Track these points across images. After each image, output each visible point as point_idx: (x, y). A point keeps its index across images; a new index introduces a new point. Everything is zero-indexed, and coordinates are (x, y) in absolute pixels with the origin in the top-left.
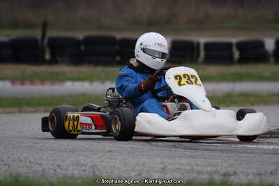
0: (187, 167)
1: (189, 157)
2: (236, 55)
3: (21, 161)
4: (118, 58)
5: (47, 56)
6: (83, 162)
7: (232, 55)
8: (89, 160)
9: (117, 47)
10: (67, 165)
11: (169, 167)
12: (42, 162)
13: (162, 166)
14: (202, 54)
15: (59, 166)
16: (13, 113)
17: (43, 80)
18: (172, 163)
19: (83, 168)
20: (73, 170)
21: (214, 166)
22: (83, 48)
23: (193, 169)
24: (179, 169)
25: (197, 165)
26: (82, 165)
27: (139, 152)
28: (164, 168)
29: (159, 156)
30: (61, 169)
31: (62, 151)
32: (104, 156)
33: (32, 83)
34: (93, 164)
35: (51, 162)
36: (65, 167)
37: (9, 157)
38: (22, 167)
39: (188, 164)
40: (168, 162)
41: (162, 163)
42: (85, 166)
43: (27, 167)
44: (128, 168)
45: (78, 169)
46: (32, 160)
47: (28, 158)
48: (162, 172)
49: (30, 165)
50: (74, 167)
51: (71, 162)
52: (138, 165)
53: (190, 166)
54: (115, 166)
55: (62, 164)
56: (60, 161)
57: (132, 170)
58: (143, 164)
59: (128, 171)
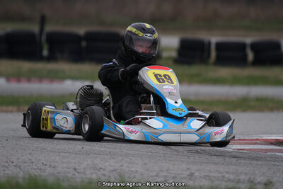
0: (216, 175)
1: (217, 164)
2: (251, 56)
3: (32, 163)
5: (45, 53)
6: (100, 165)
7: (245, 57)
8: (107, 163)
10: (84, 169)
11: (196, 174)
12: (56, 164)
13: (188, 173)
14: (213, 54)
15: (75, 169)
16: (12, 112)
17: (41, 77)
18: (198, 170)
19: (102, 172)
20: (92, 173)
21: (246, 174)
22: (84, 44)
23: (223, 176)
24: (207, 176)
25: (227, 172)
26: (101, 168)
27: (160, 156)
28: (192, 175)
29: (183, 161)
30: (78, 173)
31: (75, 154)
32: (123, 160)
33: (29, 80)
34: (111, 168)
35: (65, 165)
36: (82, 171)
37: (19, 158)
38: (35, 169)
39: (217, 171)
40: (194, 168)
41: (188, 169)
42: (104, 170)
43: (41, 169)
44: (151, 174)
45: (96, 173)
46: (44, 163)
47: (40, 160)
48: (190, 179)
49: (43, 168)
50: (92, 171)
51: (88, 165)
52: (162, 171)
53: (220, 173)
54: (137, 171)
55: (78, 168)
56: (75, 163)
57: (156, 176)
58: (167, 170)
59: (152, 177)
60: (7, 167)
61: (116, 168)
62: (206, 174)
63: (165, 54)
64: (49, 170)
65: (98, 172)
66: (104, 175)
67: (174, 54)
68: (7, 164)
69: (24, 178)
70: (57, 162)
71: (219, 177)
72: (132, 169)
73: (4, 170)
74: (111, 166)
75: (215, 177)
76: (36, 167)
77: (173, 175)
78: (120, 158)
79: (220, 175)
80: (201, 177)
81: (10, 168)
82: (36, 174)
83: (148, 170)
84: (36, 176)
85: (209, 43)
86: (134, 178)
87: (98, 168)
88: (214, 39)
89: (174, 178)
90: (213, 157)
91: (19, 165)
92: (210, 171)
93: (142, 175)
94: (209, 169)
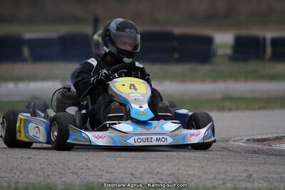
0: (275, 176)
1: (275, 164)
3: (90, 169)
4: (176, 55)
6: (157, 170)
8: (165, 167)
9: (176, 44)
10: (141, 174)
11: (255, 175)
12: (113, 170)
13: (246, 175)
14: (269, 50)
15: (132, 174)
19: (159, 176)
20: (149, 178)
24: (266, 177)
26: (158, 173)
27: (217, 158)
28: (250, 176)
29: (241, 163)
30: (135, 178)
32: (180, 163)
34: (169, 173)
35: (122, 170)
36: (140, 175)
37: (75, 165)
38: (92, 175)
39: (276, 171)
40: (252, 169)
41: (246, 170)
42: (161, 174)
43: (98, 175)
44: (209, 176)
45: (153, 178)
46: (101, 168)
47: (96, 166)
48: (248, 181)
49: (100, 173)
50: (149, 175)
51: (145, 169)
52: (219, 173)
53: (278, 174)
54: (194, 174)
55: (135, 173)
56: (132, 168)
57: (214, 179)
58: (225, 172)
59: (209, 180)
60: (64, 174)
61: (173, 172)
62: (264, 175)
63: (220, 52)
64: (106, 177)
65: (156, 177)
66: (161, 179)
67: (229, 51)
68: (63, 171)
69: (81, 185)
70: (114, 167)
71: (277, 178)
72: (190, 173)
73: (61, 178)
74: (168, 170)
75: (273, 178)
76: (93, 173)
77: (231, 178)
78: (177, 161)
79: (279, 176)
80: (259, 178)
81: (67, 175)
82: (93, 180)
83: (206, 172)
84: (93, 182)
85: (264, 39)
86: (192, 181)
87: (155, 172)
88: (269, 35)
89: (231, 180)
90: (271, 157)
91: (76, 171)
92: (269, 172)
93: (200, 178)
94: (267, 169)
